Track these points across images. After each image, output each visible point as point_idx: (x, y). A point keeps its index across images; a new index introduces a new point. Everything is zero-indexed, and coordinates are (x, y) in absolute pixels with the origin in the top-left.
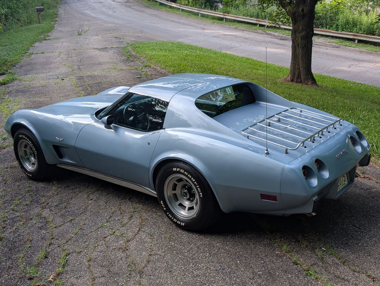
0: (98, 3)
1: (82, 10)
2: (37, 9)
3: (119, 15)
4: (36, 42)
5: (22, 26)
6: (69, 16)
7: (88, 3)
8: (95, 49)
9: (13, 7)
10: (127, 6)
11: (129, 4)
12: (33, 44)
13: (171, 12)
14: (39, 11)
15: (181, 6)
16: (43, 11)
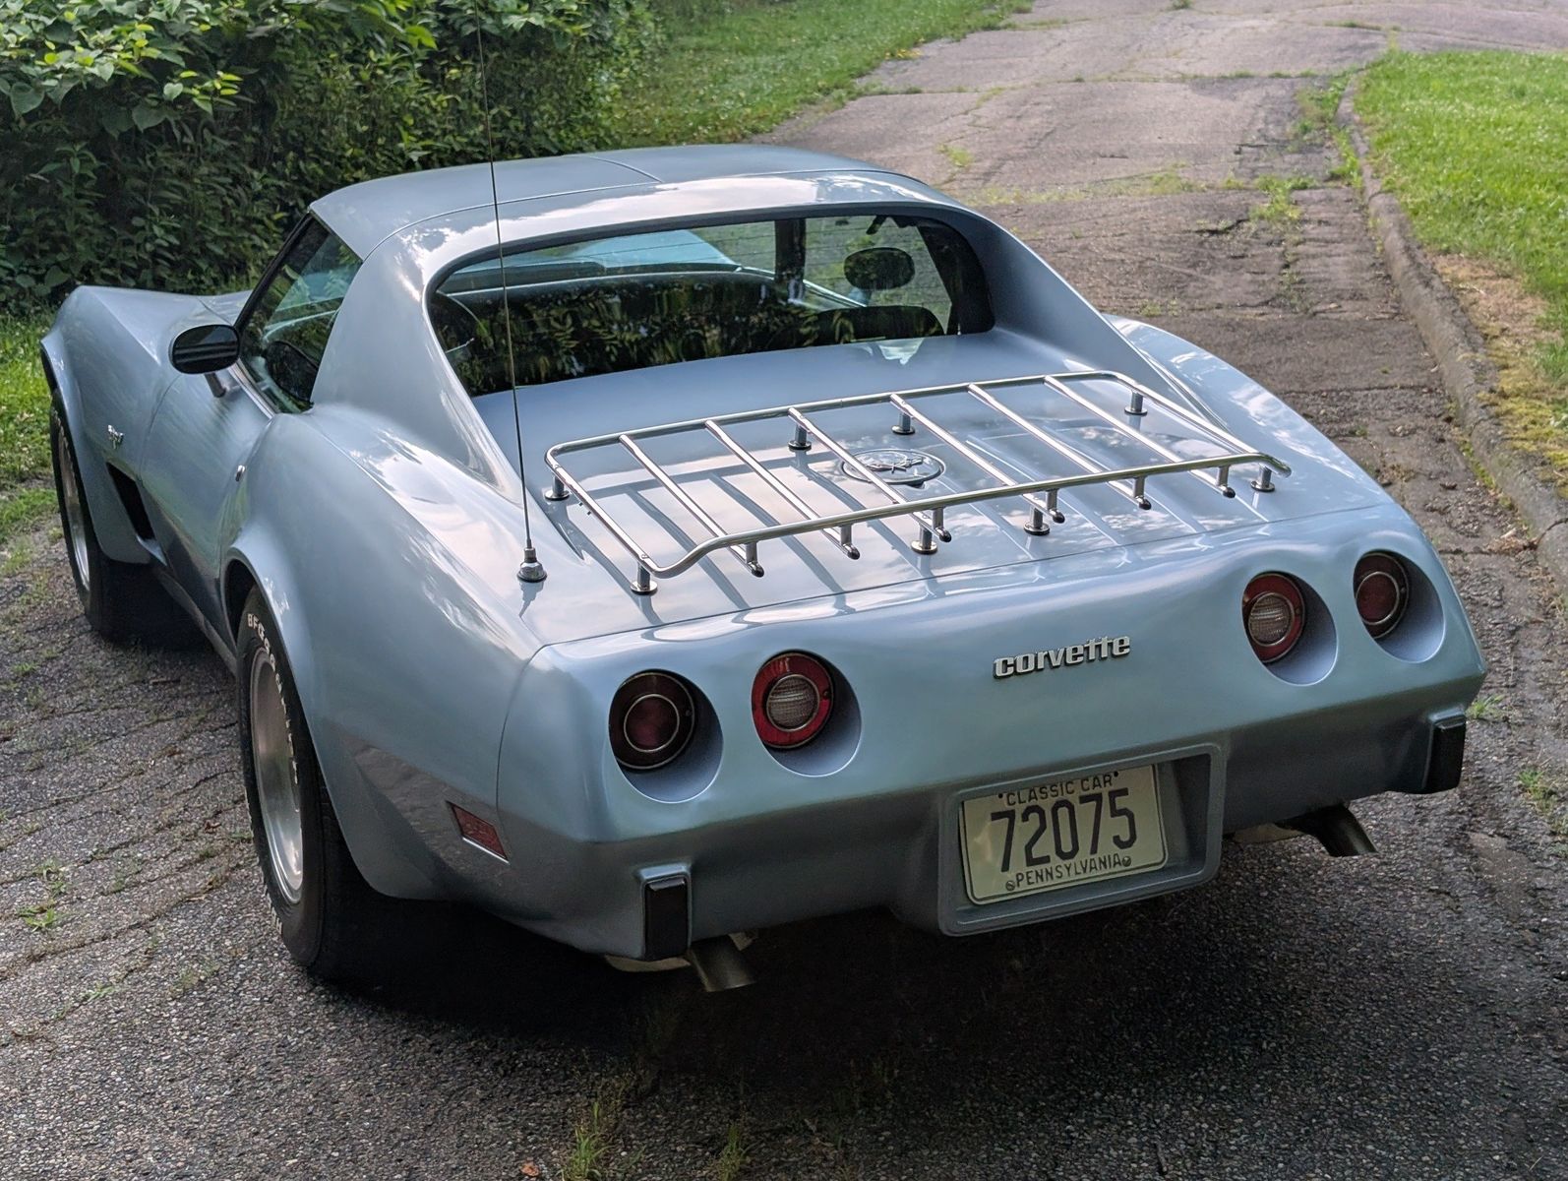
8: (1183, 79)
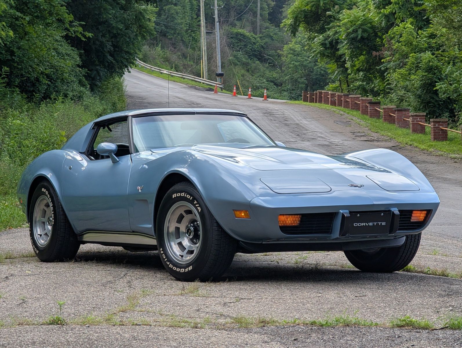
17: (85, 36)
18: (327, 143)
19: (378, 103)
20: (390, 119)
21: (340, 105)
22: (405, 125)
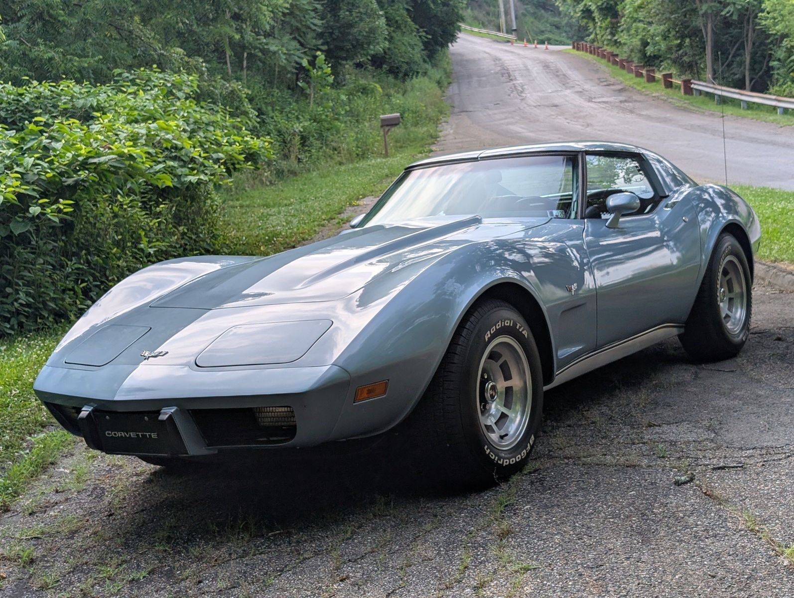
0: (548, 106)
1: (502, 124)
2: (383, 120)
3: (599, 130)
4: (364, 196)
5: (341, 164)
6: (464, 140)
7: (522, 108)
9: (323, 117)
10: (624, 110)
11: (631, 104)
12: (358, 199)
13: (750, 117)
14: (387, 125)
15: (779, 101)
16: (396, 125)
17: (427, 38)
18: (580, 90)
19: (617, 55)
20: (623, 67)
21: (595, 54)
22: (630, 71)
